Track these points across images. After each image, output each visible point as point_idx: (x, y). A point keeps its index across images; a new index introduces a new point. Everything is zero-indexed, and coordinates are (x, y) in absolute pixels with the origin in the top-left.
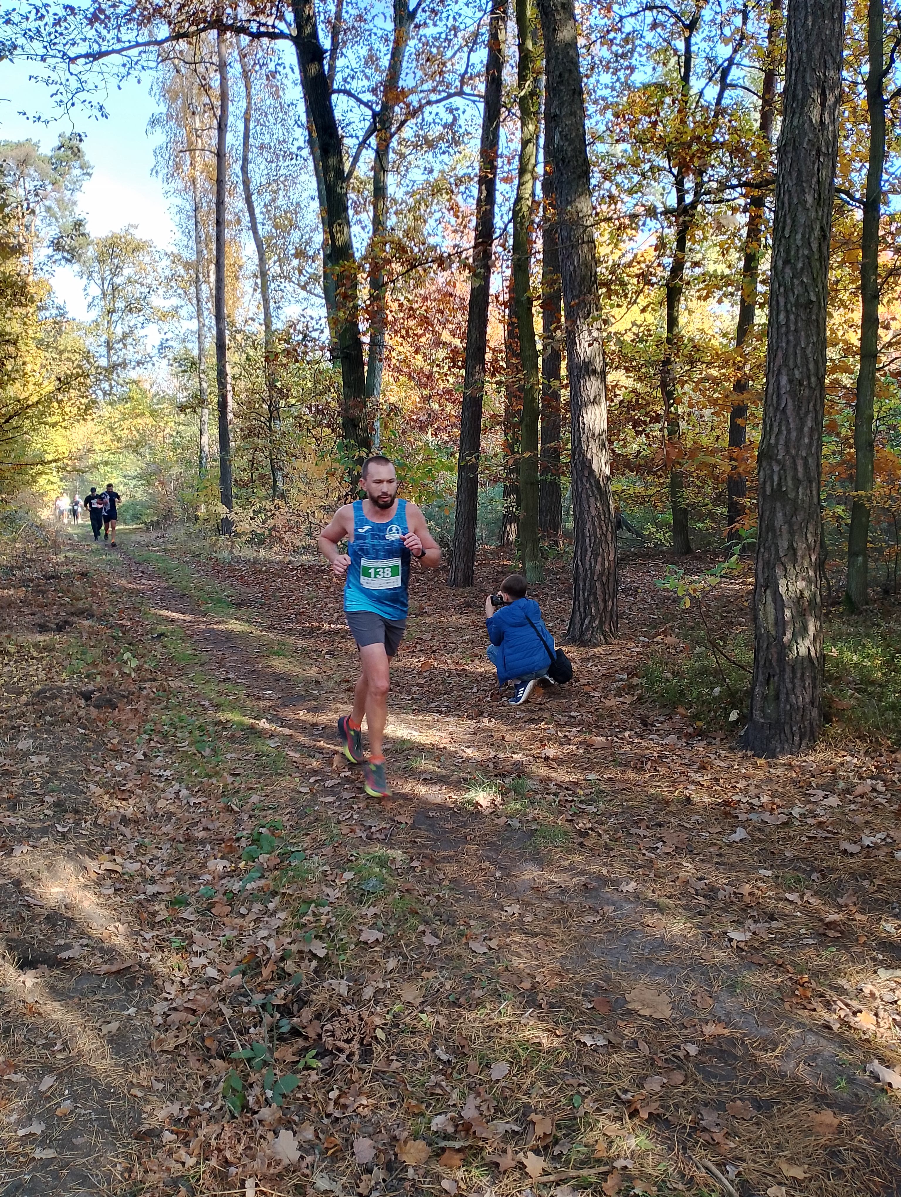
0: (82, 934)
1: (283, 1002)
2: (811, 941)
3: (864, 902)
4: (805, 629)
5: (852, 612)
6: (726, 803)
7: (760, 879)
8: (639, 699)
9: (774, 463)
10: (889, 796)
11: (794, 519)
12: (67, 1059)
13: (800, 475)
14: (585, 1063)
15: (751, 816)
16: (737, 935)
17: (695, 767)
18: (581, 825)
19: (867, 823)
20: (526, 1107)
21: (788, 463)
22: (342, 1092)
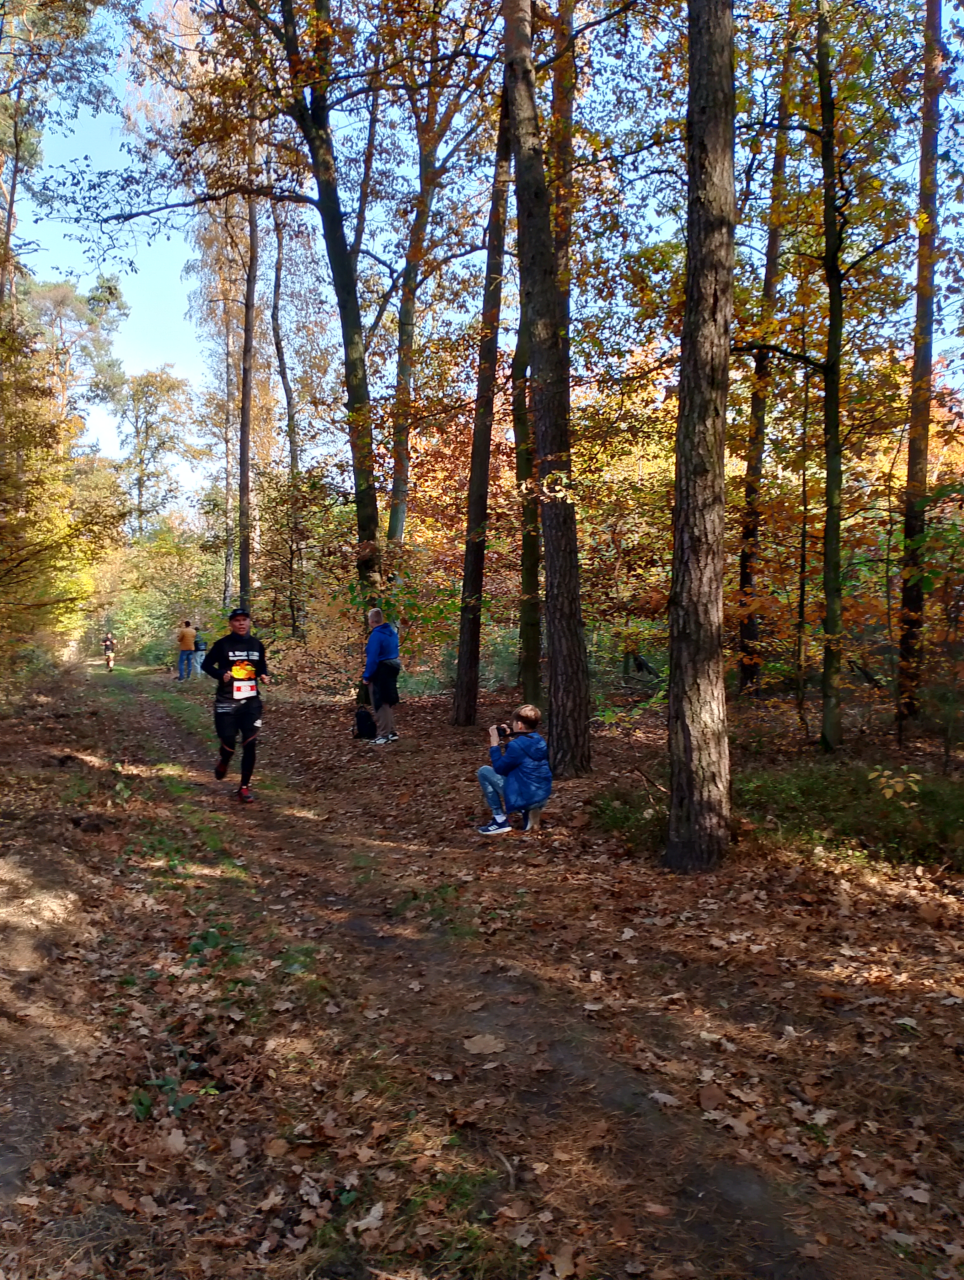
1: (197, 1052)
2: (655, 1014)
3: (711, 984)
5: (827, 752)
6: (628, 910)
8: (587, 825)
9: (679, 609)
10: (767, 903)
11: (697, 658)
13: (702, 619)
14: (429, 1091)
15: (644, 920)
16: (591, 1007)
17: (614, 882)
18: (493, 926)
20: (373, 1119)
21: (691, 609)
22: (231, 1112)
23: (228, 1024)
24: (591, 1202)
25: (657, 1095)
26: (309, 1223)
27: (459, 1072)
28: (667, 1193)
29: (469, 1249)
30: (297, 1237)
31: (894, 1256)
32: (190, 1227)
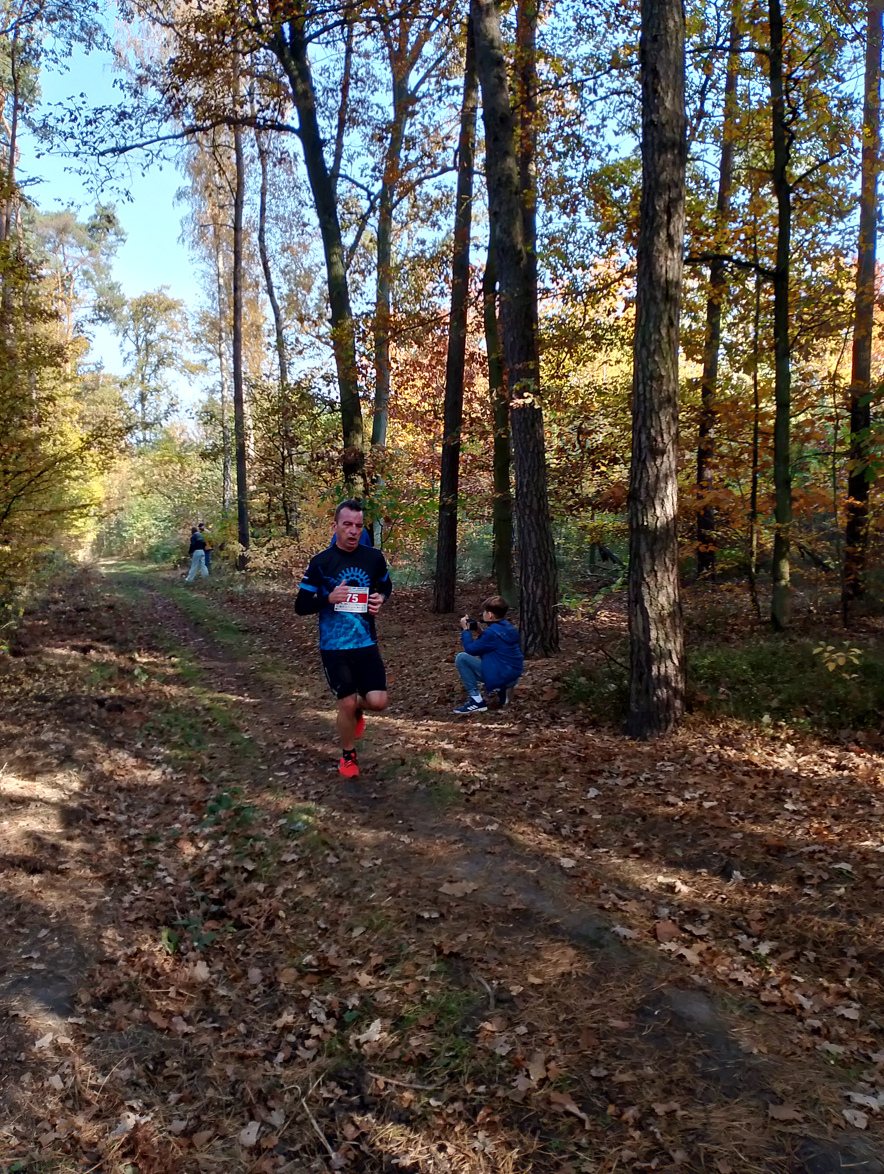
1: (216, 897)
4: (666, 635)
5: (776, 630)
6: (592, 772)
8: (556, 699)
13: (658, 512)
14: (419, 927)
15: (608, 781)
17: (580, 748)
18: (472, 787)
20: (370, 951)
21: (648, 503)
22: (248, 946)
23: (242, 873)
24: (561, 1018)
25: (618, 929)
26: (317, 1037)
27: (444, 911)
28: (628, 1011)
29: (455, 1057)
30: (307, 1049)
31: (826, 1062)
32: (216, 1042)
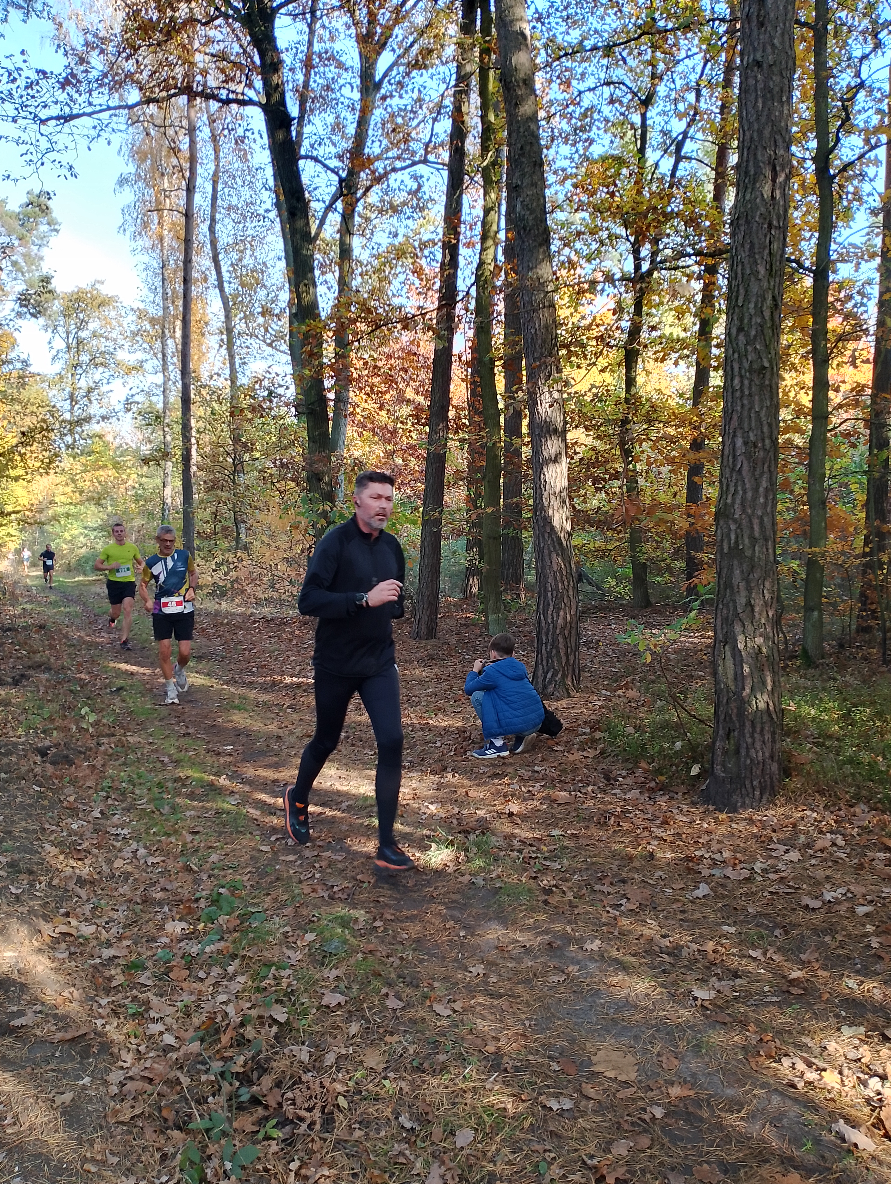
0: (35, 1001)
1: (242, 1070)
2: (775, 999)
3: (826, 958)
4: (764, 683)
5: (809, 666)
6: (689, 859)
7: (724, 935)
8: (603, 752)
9: (730, 522)
10: (848, 851)
11: (751, 576)
12: (16, 1134)
13: (757, 533)
14: (551, 1129)
15: (713, 872)
16: (701, 994)
17: (658, 822)
18: (545, 882)
19: (828, 877)
20: (491, 1175)
21: (745, 522)
22: (303, 1163)
23: (270, 1026)
